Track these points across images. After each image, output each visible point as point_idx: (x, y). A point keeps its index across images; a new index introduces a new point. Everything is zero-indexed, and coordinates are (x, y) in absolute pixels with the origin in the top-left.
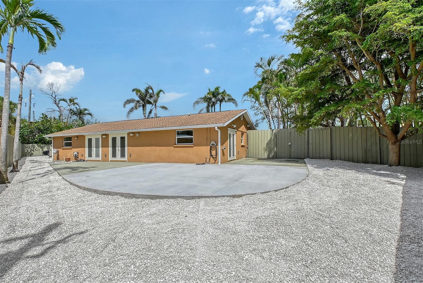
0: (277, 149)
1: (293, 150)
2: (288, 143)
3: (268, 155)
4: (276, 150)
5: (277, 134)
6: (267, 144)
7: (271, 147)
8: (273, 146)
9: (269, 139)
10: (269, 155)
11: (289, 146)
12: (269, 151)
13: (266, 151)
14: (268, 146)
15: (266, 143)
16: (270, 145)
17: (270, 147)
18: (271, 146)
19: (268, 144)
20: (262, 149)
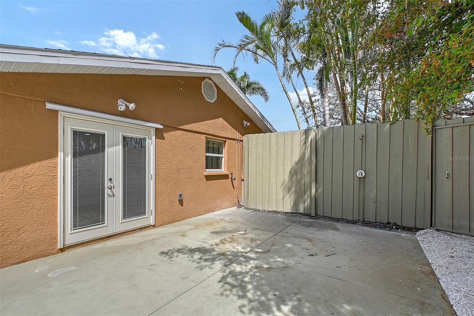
0: (320, 190)
1: (372, 195)
2: (354, 174)
3: (294, 205)
4: (316, 191)
5: (319, 143)
6: (290, 172)
7: (303, 182)
8: (307, 179)
9: (296, 158)
10: (296, 204)
11: (357, 182)
12: (296, 192)
13: (288, 192)
14: (294, 178)
15: (288, 169)
16: (298, 176)
17: (299, 181)
18: (301, 179)
19: (294, 173)
20: (279, 185)
